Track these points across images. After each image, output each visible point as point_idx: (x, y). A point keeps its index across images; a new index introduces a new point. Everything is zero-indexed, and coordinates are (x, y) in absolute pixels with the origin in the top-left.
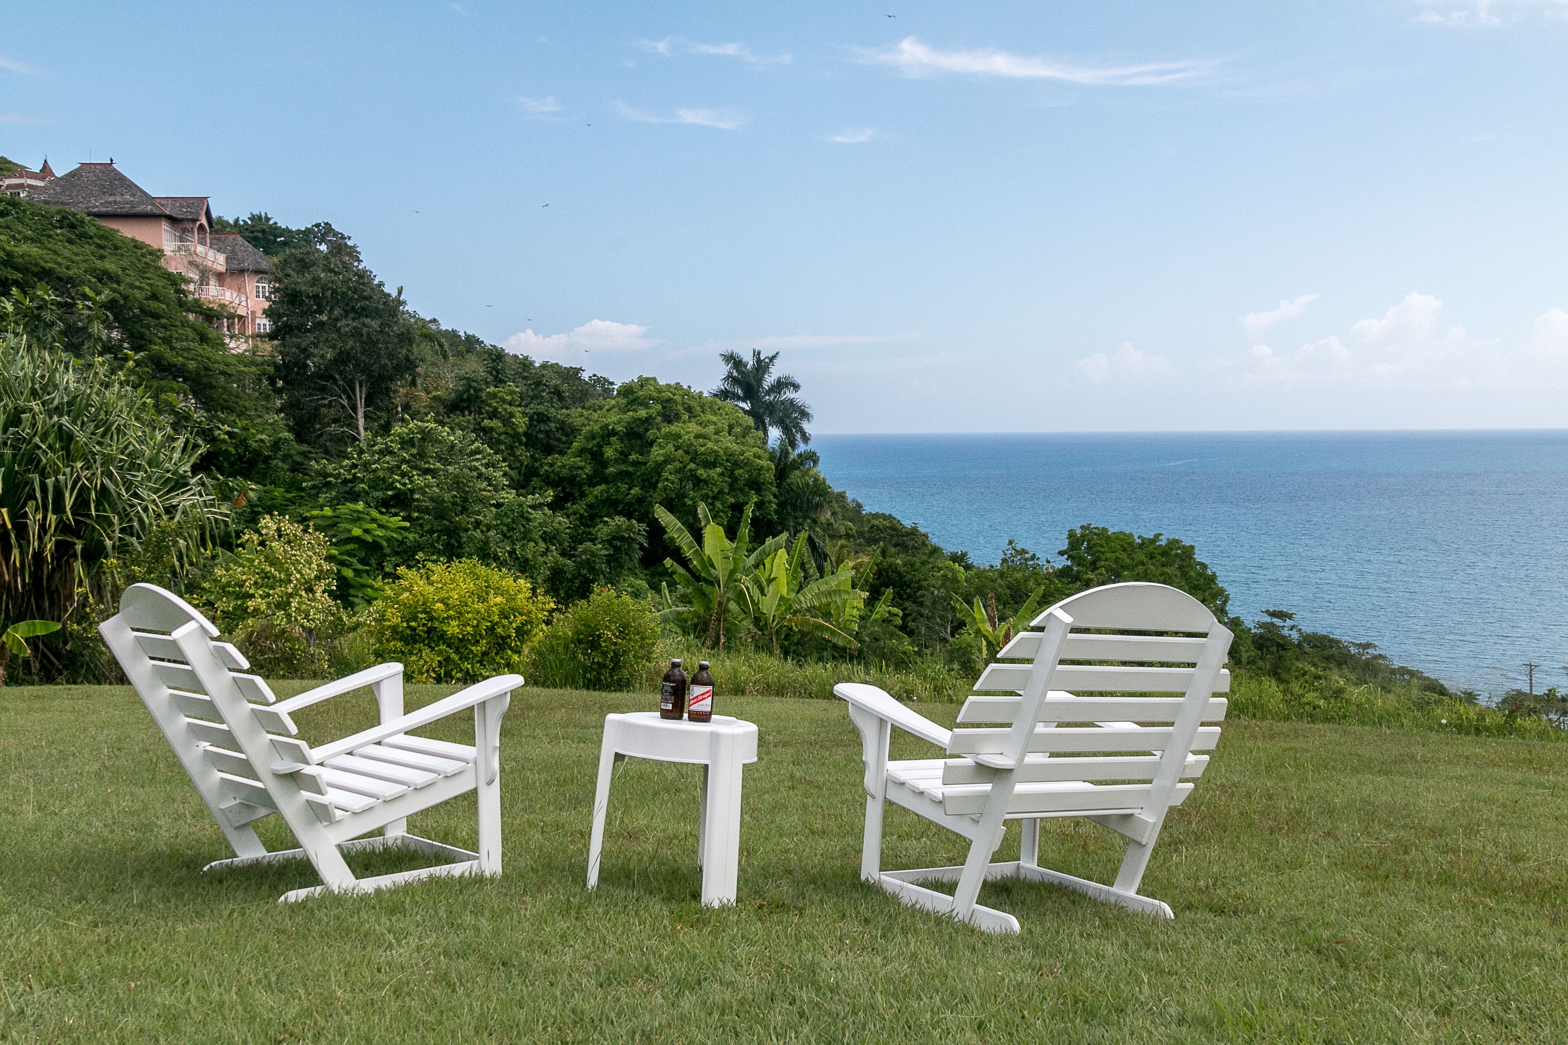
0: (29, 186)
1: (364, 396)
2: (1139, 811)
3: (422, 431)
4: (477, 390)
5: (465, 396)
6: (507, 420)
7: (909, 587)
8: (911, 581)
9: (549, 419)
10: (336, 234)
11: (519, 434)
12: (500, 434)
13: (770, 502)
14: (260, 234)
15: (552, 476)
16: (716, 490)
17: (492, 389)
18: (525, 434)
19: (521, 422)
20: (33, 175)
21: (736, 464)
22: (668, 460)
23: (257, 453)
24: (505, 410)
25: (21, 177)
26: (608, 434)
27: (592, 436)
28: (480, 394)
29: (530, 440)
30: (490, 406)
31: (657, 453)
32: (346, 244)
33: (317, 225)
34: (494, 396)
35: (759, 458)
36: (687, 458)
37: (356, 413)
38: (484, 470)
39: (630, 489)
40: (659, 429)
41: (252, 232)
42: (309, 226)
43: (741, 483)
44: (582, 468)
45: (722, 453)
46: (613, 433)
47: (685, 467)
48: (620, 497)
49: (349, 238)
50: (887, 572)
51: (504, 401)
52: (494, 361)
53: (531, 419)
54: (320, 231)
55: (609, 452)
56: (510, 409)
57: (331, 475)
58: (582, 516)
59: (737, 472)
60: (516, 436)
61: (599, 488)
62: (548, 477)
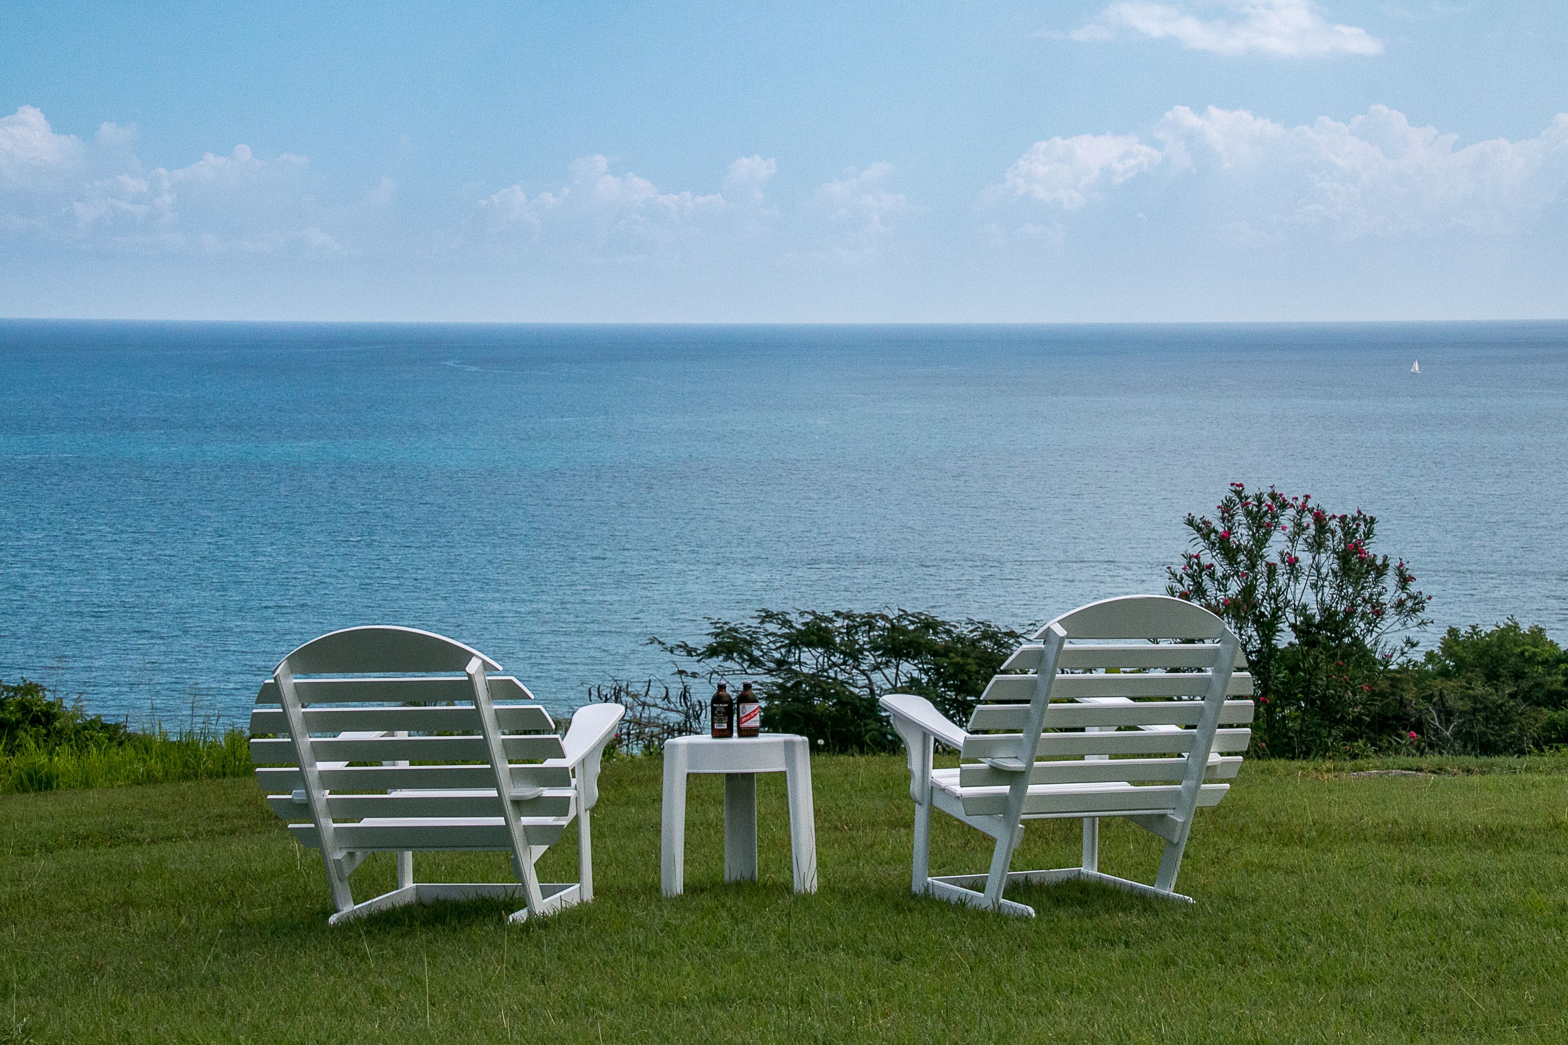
2: (1172, 811)
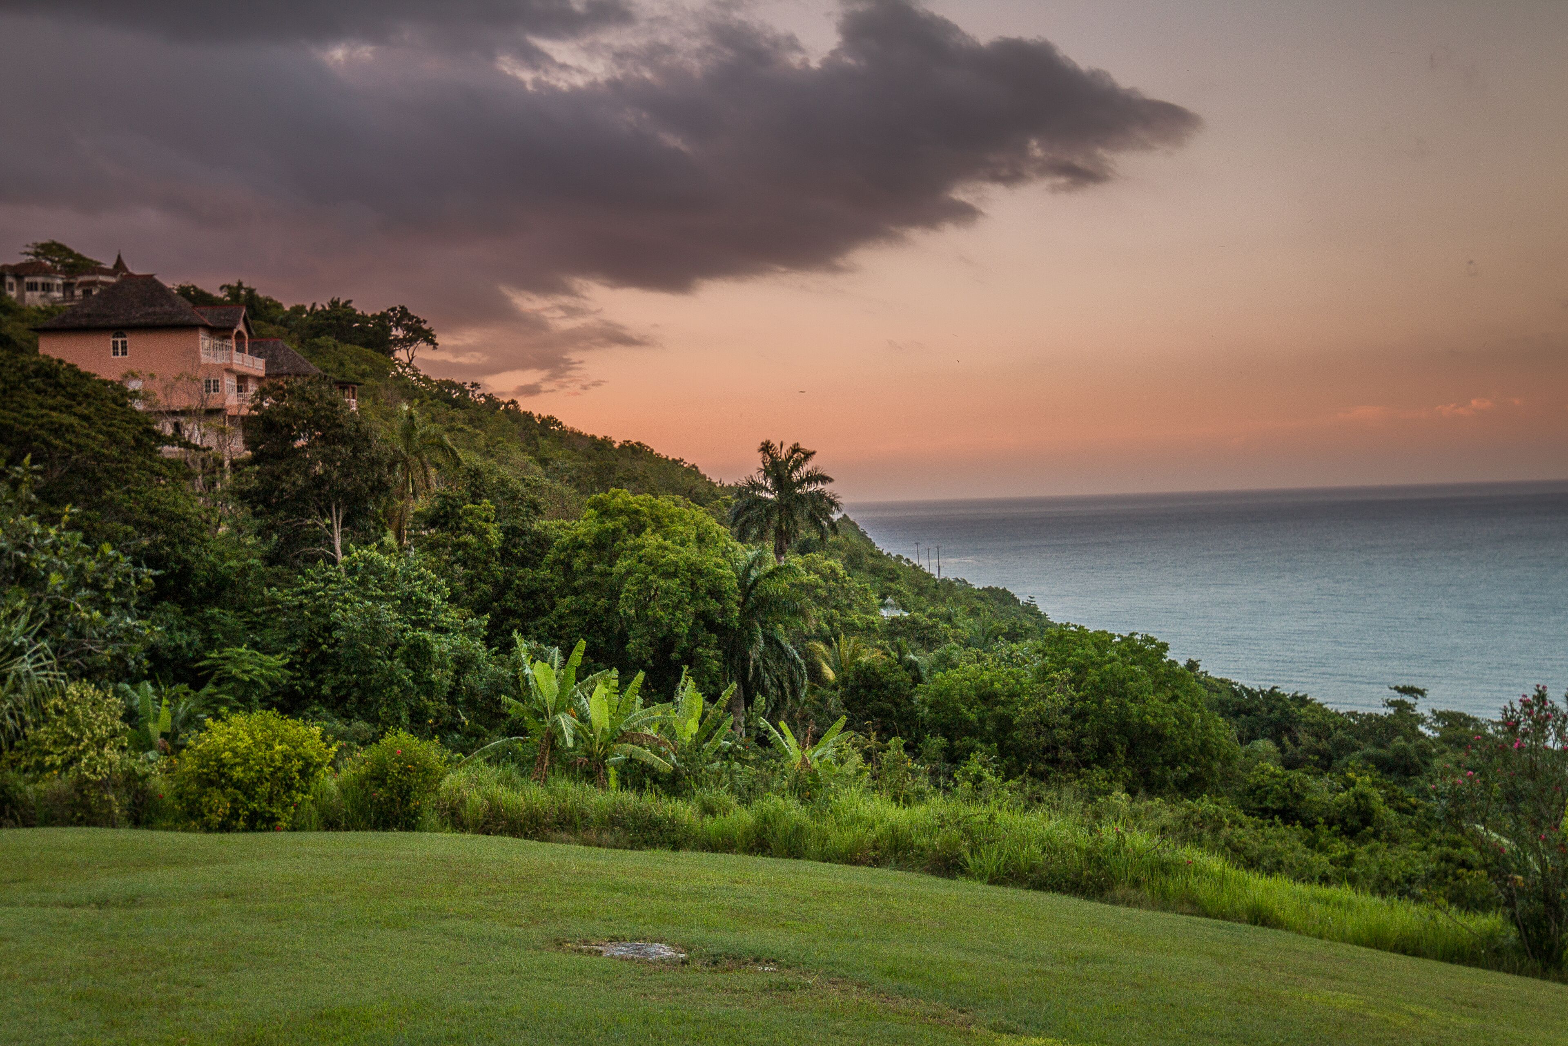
0: (102, 283)
1: (341, 518)
3: (365, 559)
4: (453, 507)
5: (442, 513)
6: (481, 534)
7: (886, 688)
8: (889, 682)
9: (523, 533)
10: (411, 318)
11: (493, 550)
12: (475, 549)
13: (732, 610)
14: (334, 322)
15: (523, 590)
16: (676, 600)
17: (469, 506)
18: (500, 549)
19: (495, 537)
20: (106, 272)
21: (700, 573)
22: (630, 572)
23: (225, 579)
24: (480, 526)
25: (94, 273)
26: (578, 545)
27: (564, 548)
28: (457, 510)
29: (505, 555)
30: (467, 522)
31: (621, 565)
32: (421, 328)
33: (393, 309)
34: (470, 513)
35: (720, 567)
36: (649, 569)
37: (333, 534)
38: (424, 596)
39: (598, 599)
40: (624, 541)
41: (327, 319)
42: (385, 311)
43: (702, 592)
44: (552, 581)
45: (681, 563)
46: (582, 545)
47: (647, 577)
48: (589, 608)
49: (425, 322)
50: (865, 674)
51: (480, 518)
52: (472, 477)
53: (506, 534)
54: (395, 315)
55: (578, 564)
56: (484, 525)
57: (280, 602)
58: (551, 627)
59: (700, 582)
60: (491, 552)
61: (570, 598)
62: (519, 590)
